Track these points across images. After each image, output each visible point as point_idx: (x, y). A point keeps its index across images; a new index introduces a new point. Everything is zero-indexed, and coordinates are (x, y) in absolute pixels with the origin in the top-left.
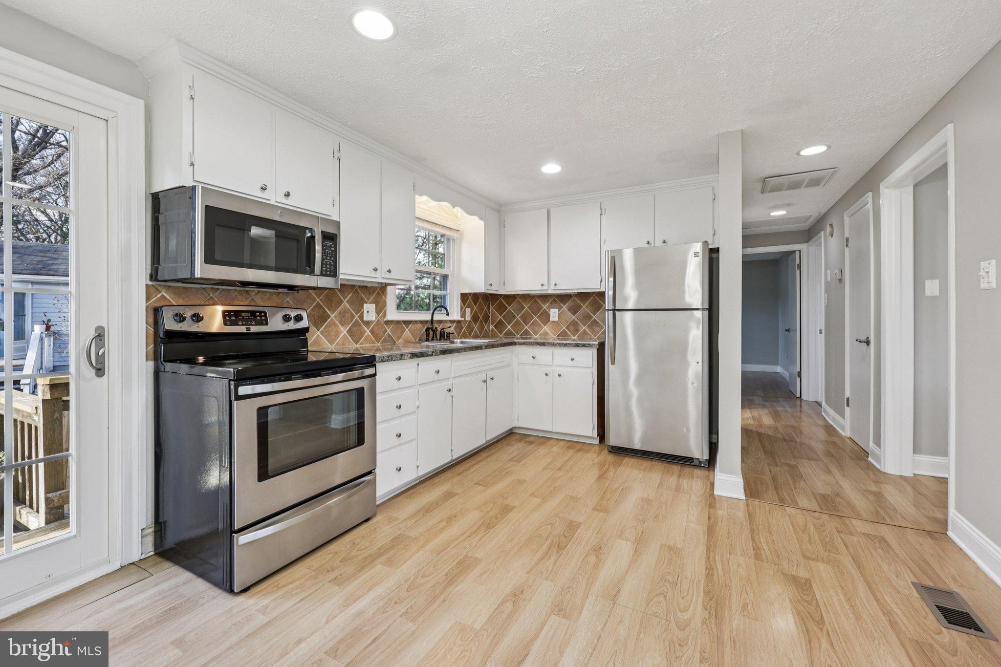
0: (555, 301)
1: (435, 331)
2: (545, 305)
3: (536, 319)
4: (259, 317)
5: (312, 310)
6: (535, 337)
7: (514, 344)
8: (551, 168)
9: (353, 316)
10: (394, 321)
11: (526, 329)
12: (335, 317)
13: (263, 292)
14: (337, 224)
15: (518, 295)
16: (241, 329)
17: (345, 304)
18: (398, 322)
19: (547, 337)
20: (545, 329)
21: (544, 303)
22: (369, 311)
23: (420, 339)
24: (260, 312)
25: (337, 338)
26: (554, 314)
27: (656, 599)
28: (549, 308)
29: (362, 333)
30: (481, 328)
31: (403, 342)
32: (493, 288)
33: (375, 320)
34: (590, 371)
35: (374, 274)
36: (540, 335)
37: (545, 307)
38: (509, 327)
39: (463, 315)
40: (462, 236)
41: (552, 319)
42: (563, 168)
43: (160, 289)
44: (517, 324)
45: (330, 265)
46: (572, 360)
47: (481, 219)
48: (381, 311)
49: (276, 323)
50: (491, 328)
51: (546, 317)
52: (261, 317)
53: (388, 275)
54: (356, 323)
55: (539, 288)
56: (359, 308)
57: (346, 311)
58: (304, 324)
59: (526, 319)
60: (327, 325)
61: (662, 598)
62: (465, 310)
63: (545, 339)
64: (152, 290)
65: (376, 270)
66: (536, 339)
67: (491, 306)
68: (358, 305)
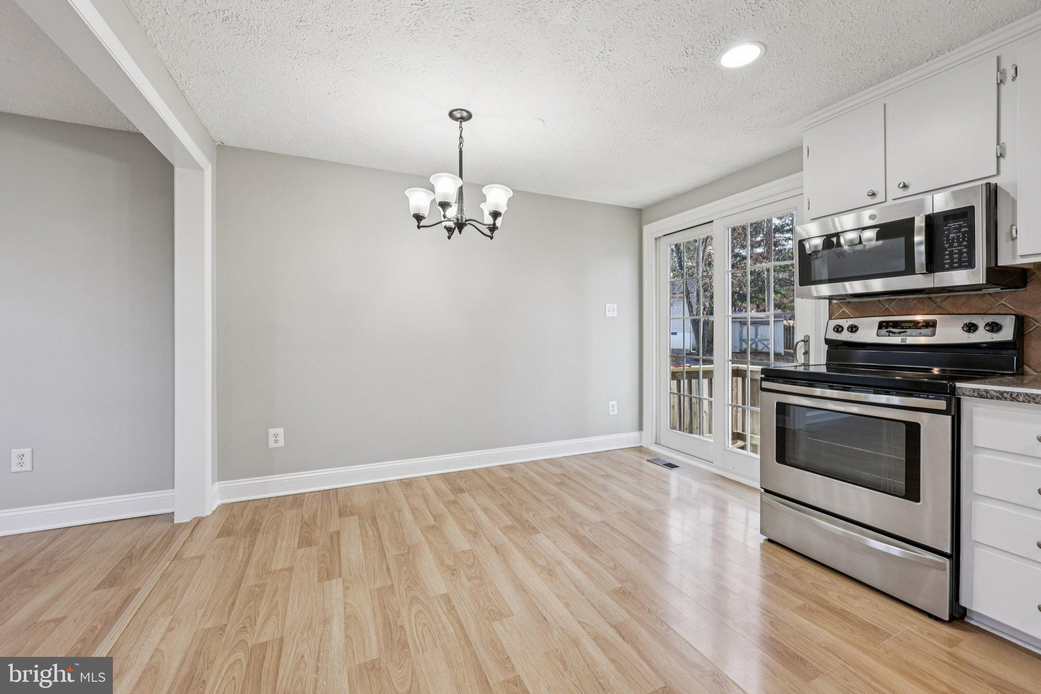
4: (924, 327)
16: (895, 340)
24: (928, 322)
27: (472, 561)
43: (841, 305)
45: (960, 253)
52: (927, 326)
61: (469, 563)
64: (836, 307)
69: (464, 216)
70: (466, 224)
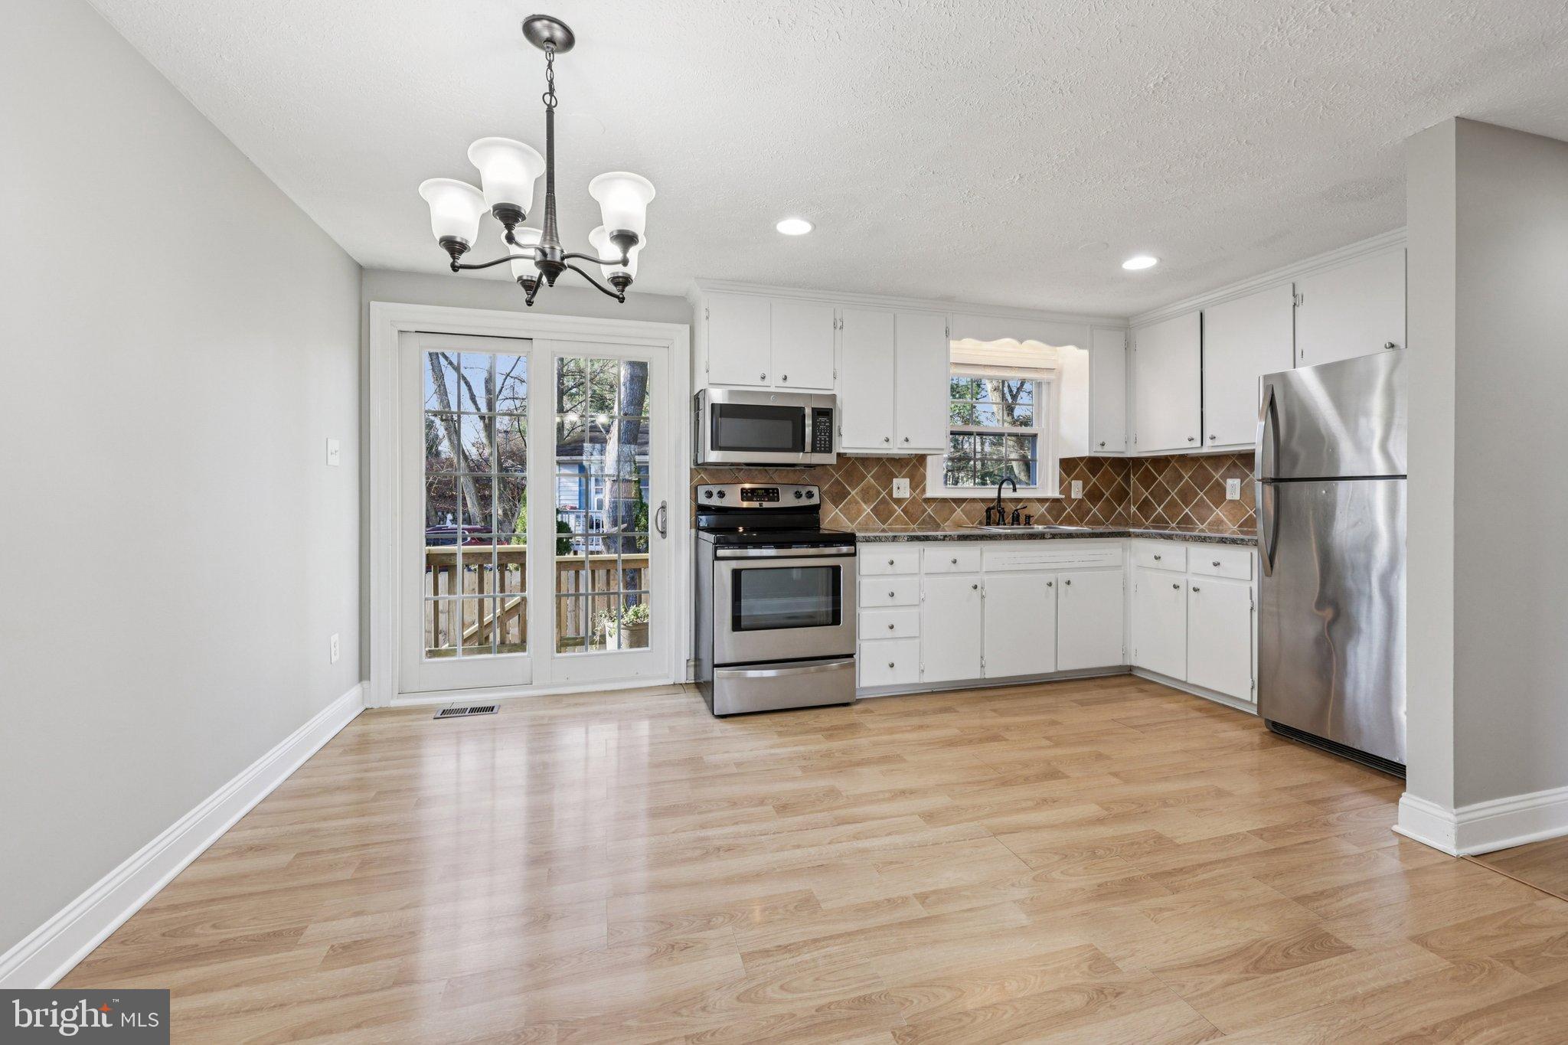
0: (1235, 465)
1: (1002, 513)
2: (1217, 472)
3: (1202, 497)
4: (771, 494)
5: (830, 486)
6: (1201, 527)
7: (1128, 535)
8: (1141, 263)
9: (879, 493)
10: (937, 499)
11: (1187, 513)
12: (857, 493)
13: (780, 470)
14: (833, 397)
15: (1173, 456)
16: (755, 504)
17: (870, 479)
18: (944, 500)
19: (1221, 528)
20: (1218, 514)
21: (1216, 470)
22: (902, 487)
23: (981, 523)
24: (773, 489)
25: (859, 517)
26: (1233, 488)
28: (1225, 477)
29: (892, 512)
30: (1109, 511)
31: (951, 524)
32: (1106, 448)
33: (908, 496)
34: (1247, 586)
35: (885, 445)
36: (1209, 524)
37: (1217, 476)
38: (1160, 510)
39: (1066, 489)
40: (1060, 374)
41: (1229, 497)
42: (1161, 260)
43: (700, 471)
44: (1173, 504)
45: (825, 441)
46: (1216, 564)
47: (1080, 346)
48: (917, 487)
49: (787, 500)
50: (1132, 511)
51: (1220, 491)
52: (773, 493)
53: (906, 445)
54: (884, 500)
55: (1188, 444)
56: (887, 484)
57: (870, 487)
58: (815, 500)
59: (1186, 496)
60: (846, 502)
62: (1070, 484)
63: (1218, 531)
64: (695, 472)
65: (887, 440)
66: (1202, 531)
67: (1132, 476)
68: (886, 479)
69: (558, 248)
70: (563, 265)
